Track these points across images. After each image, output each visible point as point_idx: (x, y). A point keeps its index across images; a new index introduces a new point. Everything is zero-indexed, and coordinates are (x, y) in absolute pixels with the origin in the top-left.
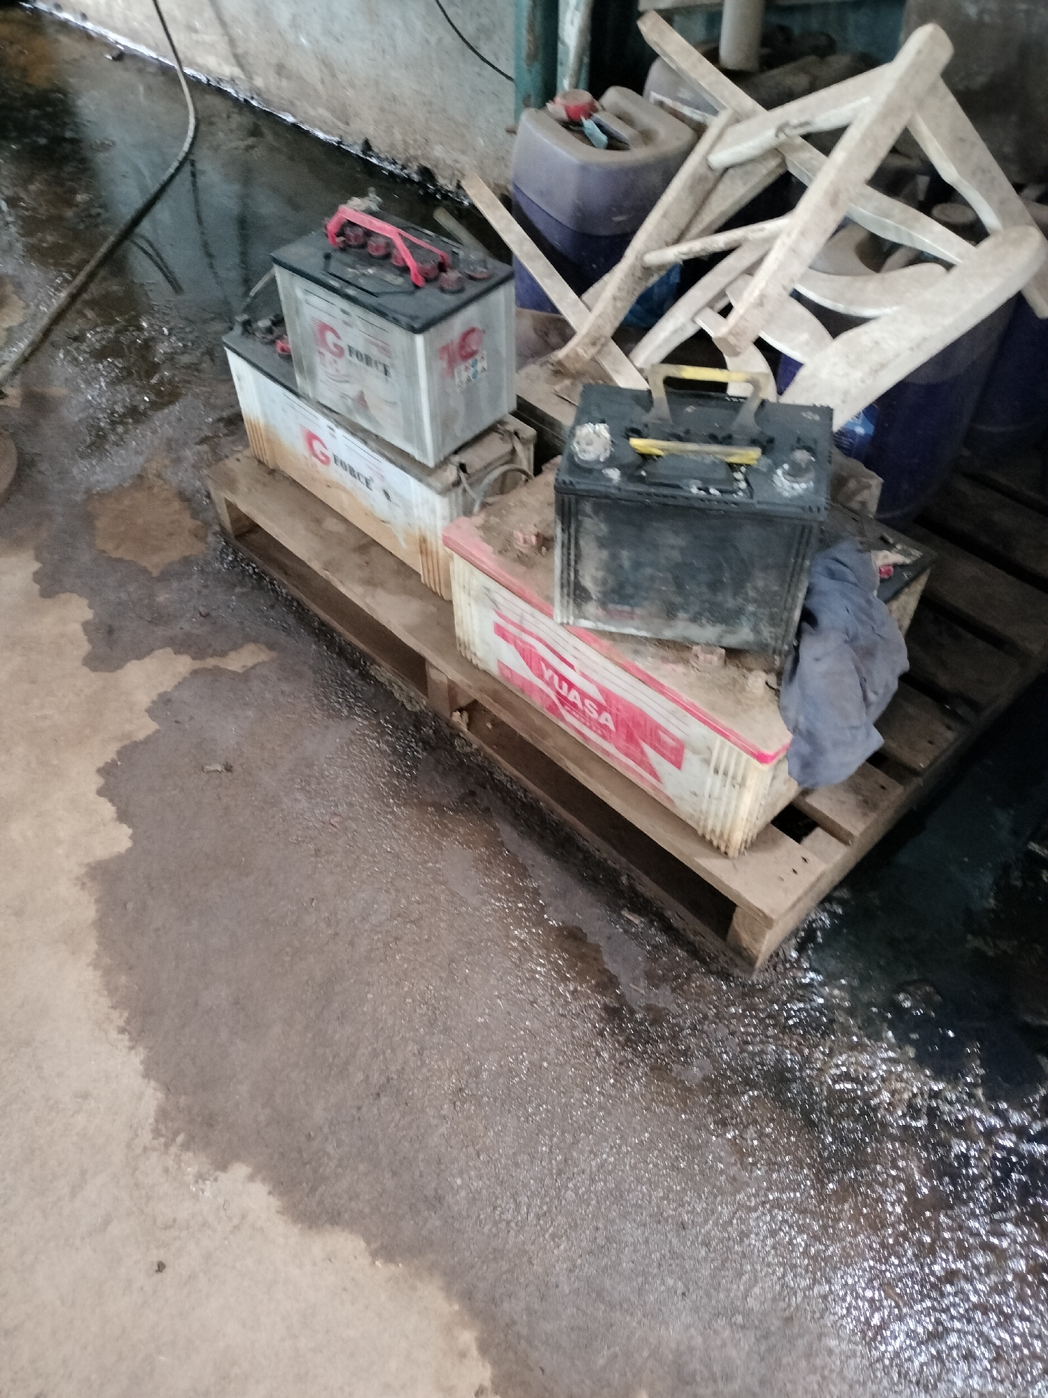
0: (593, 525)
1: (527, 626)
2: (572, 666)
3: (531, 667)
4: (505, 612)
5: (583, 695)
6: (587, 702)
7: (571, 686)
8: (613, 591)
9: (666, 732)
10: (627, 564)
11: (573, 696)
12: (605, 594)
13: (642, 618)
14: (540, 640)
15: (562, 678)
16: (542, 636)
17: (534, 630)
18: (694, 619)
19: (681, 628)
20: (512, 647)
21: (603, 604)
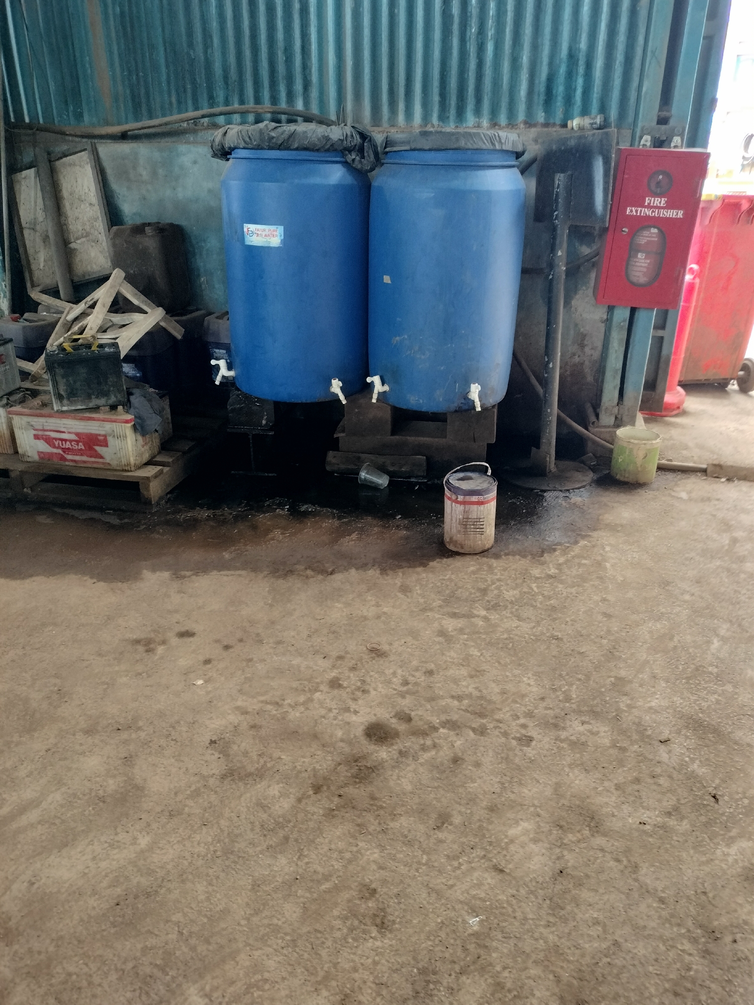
0: (59, 371)
1: (46, 428)
2: (64, 432)
3: (50, 445)
4: (37, 427)
5: (71, 441)
6: (73, 443)
7: (66, 440)
8: (71, 393)
9: (100, 435)
10: (72, 382)
11: (68, 445)
12: (68, 395)
13: (81, 401)
14: (51, 431)
15: (62, 440)
16: (52, 428)
17: (48, 428)
18: (97, 397)
19: (94, 402)
20: (42, 441)
21: (68, 399)
